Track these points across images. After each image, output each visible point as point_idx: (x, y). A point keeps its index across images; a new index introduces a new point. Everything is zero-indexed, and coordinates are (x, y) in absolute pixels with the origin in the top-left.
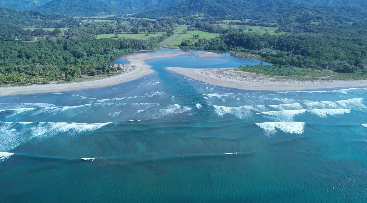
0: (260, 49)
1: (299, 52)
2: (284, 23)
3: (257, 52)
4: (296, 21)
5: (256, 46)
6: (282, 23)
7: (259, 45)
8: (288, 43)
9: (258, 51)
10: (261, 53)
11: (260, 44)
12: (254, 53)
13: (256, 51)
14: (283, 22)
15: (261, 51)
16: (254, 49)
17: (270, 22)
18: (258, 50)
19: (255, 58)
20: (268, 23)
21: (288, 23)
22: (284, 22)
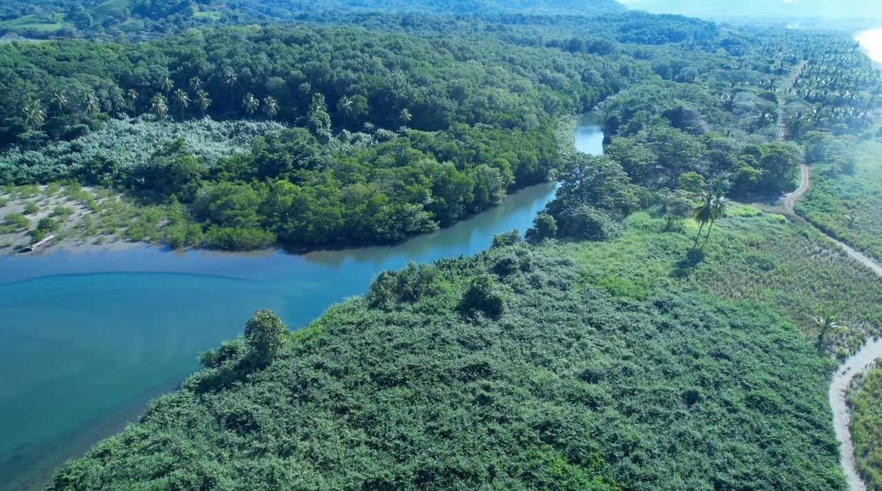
0: (77, 133)
1: (360, 104)
2: (92, 22)
3: (69, 162)
4: (133, 13)
5: (39, 114)
6: (89, 24)
7: (53, 109)
8: (247, 70)
9: (75, 149)
10: (107, 166)
11: (64, 100)
12: (42, 179)
13: (50, 154)
14: (89, 20)
15: (92, 145)
16: (24, 145)
17: (33, 22)
18: (63, 145)
19: (84, 229)
20: (27, 26)
21: (110, 20)
22: (91, 18)
